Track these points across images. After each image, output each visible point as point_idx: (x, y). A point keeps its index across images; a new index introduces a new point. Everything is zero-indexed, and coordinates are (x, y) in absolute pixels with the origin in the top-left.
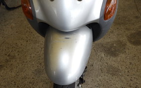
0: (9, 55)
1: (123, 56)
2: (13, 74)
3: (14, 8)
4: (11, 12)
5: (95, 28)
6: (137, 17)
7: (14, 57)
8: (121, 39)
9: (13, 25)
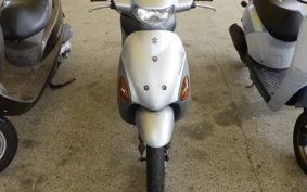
0: (71, 147)
1: (210, 138)
2: (83, 168)
3: (59, 86)
4: (57, 91)
5: (176, 108)
6: (225, 93)
7: (78, 149)
8: (207, 120)
9: (66, 109)
